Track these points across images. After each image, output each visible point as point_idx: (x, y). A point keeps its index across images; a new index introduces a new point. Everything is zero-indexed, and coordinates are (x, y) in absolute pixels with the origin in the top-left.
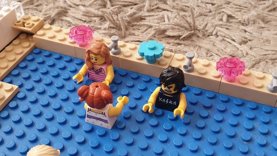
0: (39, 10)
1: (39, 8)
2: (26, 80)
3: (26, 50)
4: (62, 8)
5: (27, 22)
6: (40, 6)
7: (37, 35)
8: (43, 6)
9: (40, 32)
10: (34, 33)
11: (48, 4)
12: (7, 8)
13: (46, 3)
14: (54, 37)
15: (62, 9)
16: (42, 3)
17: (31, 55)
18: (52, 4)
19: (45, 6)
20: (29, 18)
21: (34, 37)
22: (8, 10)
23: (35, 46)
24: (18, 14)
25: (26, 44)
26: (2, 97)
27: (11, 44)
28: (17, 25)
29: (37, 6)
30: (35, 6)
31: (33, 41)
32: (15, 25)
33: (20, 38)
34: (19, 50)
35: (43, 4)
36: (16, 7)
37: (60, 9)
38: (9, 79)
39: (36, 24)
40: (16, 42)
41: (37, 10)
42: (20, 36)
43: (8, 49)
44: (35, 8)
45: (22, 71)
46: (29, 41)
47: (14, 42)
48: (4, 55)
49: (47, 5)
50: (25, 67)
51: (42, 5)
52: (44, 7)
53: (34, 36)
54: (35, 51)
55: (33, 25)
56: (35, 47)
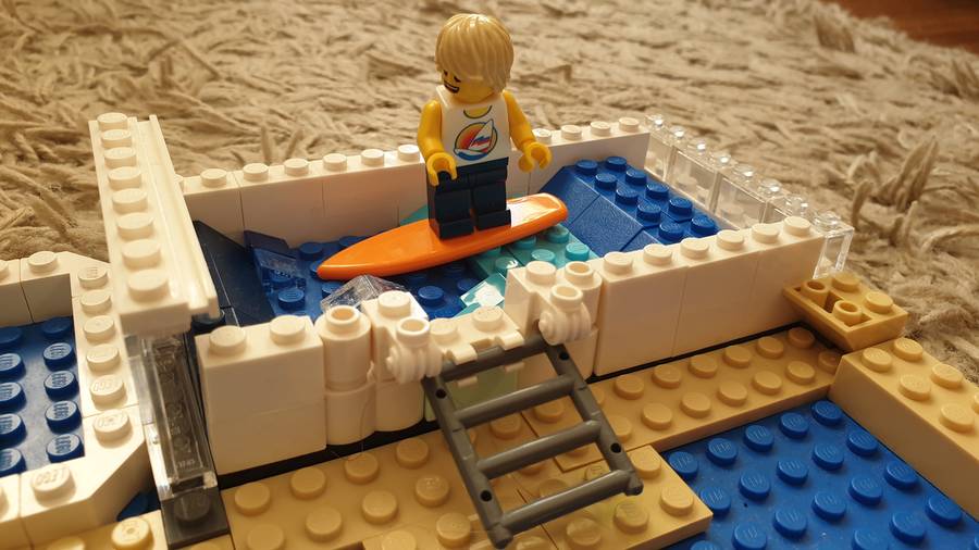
0: (873, 278)
1: (880, 273)
2: (746, 500)
3: (793, 391)
4: (965, 305)
5: (846, 299)
6: (882, 268)
7: (861, 359)
8: (893, 273)
9: (876, 355)
10: (852, 345)
11: (909, 272)
12: (801, 222)
13: (905, 269)
14: (924, 399)
15: (965, 311)
16: (889, 262)
17: (803, 415)
18: (928, 279)
19: (897, 276)
20: (853, 290)
21: (846, 363)
22: (804, 233)
23: (828, 389)
24: (824, 261)
25: (804, 371)
26: (639, 522)
27: (751, 344)
28: (807, 291)
29: (873, 264)
30: (868, 262)
31: (833, 373)
32: (798, 290)
33: (787, 339)
34: (771, 380)
35: (893, 266)
36: (831, 234)
37: (957, 308)
38: (689, 462)
39: (876, 319)
40: (770, 345)
41: (869, 276)
42: (792, 333)
43: (734, 353)
44: (865, 269)
45: (747, 458)
46: (816, 364)
47: (762, 342)
48: (712, 370)
49: (904, 275)
50: (764, 450)
51: (892, 269)
52: (895, 276)
53: (845, 357)
54: (819, 409)
55: (864, 319)
56: (824, 396)
